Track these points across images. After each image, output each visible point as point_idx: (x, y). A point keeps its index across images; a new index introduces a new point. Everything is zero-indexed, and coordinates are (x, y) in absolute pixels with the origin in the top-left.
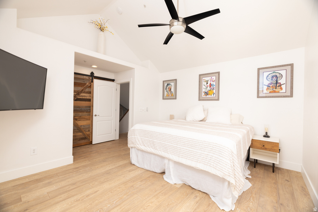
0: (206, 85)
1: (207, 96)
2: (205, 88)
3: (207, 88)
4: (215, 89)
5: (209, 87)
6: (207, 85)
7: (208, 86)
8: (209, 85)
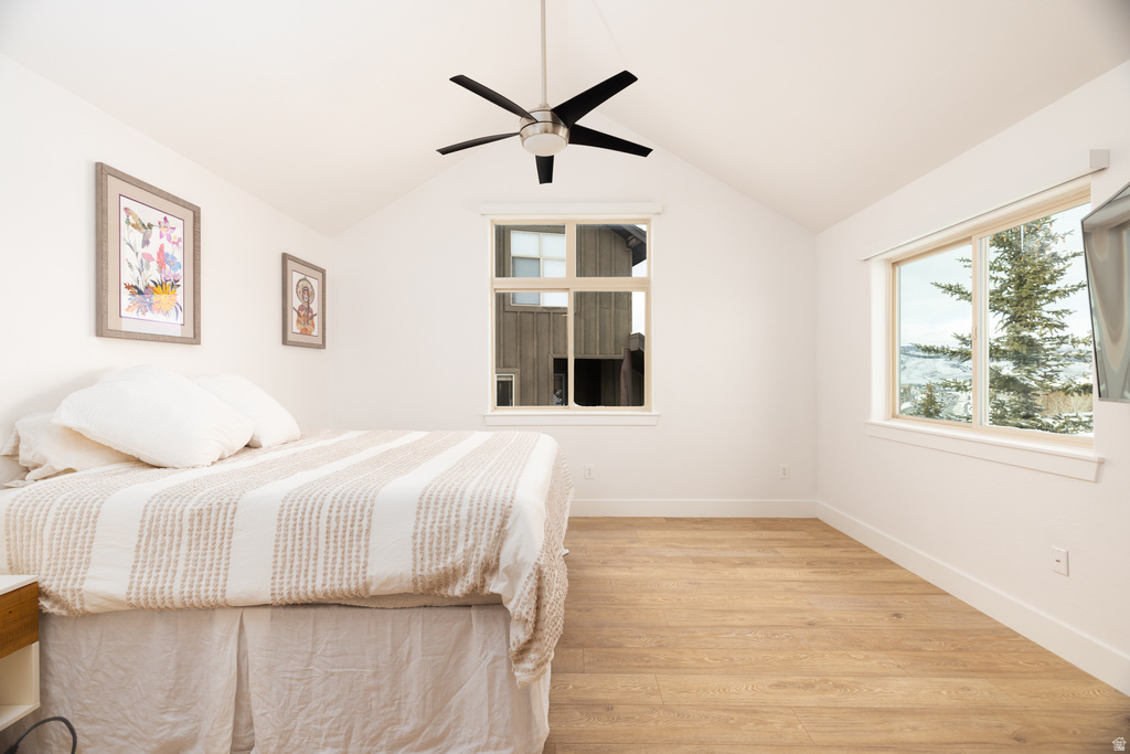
0: (139, 247)
1: (149, 315)
2: (136, 263)
3: (148, 268)
4: (180, 283)
5: (154, 265)
6: (147, 250)
7: (148, 257)
8: (155, 256)
